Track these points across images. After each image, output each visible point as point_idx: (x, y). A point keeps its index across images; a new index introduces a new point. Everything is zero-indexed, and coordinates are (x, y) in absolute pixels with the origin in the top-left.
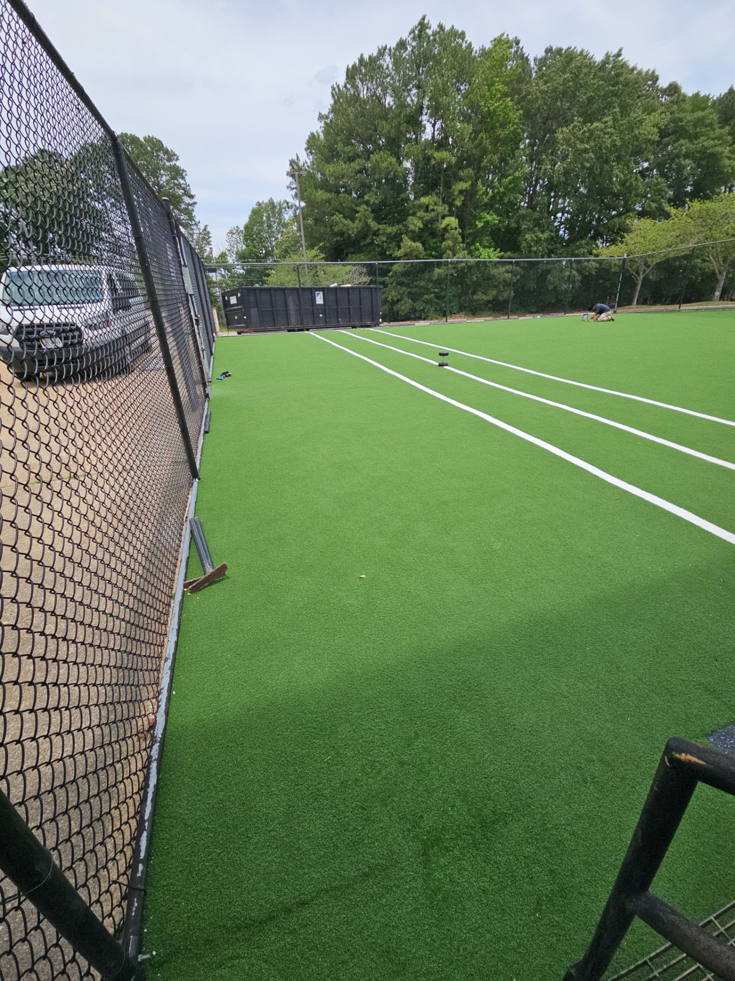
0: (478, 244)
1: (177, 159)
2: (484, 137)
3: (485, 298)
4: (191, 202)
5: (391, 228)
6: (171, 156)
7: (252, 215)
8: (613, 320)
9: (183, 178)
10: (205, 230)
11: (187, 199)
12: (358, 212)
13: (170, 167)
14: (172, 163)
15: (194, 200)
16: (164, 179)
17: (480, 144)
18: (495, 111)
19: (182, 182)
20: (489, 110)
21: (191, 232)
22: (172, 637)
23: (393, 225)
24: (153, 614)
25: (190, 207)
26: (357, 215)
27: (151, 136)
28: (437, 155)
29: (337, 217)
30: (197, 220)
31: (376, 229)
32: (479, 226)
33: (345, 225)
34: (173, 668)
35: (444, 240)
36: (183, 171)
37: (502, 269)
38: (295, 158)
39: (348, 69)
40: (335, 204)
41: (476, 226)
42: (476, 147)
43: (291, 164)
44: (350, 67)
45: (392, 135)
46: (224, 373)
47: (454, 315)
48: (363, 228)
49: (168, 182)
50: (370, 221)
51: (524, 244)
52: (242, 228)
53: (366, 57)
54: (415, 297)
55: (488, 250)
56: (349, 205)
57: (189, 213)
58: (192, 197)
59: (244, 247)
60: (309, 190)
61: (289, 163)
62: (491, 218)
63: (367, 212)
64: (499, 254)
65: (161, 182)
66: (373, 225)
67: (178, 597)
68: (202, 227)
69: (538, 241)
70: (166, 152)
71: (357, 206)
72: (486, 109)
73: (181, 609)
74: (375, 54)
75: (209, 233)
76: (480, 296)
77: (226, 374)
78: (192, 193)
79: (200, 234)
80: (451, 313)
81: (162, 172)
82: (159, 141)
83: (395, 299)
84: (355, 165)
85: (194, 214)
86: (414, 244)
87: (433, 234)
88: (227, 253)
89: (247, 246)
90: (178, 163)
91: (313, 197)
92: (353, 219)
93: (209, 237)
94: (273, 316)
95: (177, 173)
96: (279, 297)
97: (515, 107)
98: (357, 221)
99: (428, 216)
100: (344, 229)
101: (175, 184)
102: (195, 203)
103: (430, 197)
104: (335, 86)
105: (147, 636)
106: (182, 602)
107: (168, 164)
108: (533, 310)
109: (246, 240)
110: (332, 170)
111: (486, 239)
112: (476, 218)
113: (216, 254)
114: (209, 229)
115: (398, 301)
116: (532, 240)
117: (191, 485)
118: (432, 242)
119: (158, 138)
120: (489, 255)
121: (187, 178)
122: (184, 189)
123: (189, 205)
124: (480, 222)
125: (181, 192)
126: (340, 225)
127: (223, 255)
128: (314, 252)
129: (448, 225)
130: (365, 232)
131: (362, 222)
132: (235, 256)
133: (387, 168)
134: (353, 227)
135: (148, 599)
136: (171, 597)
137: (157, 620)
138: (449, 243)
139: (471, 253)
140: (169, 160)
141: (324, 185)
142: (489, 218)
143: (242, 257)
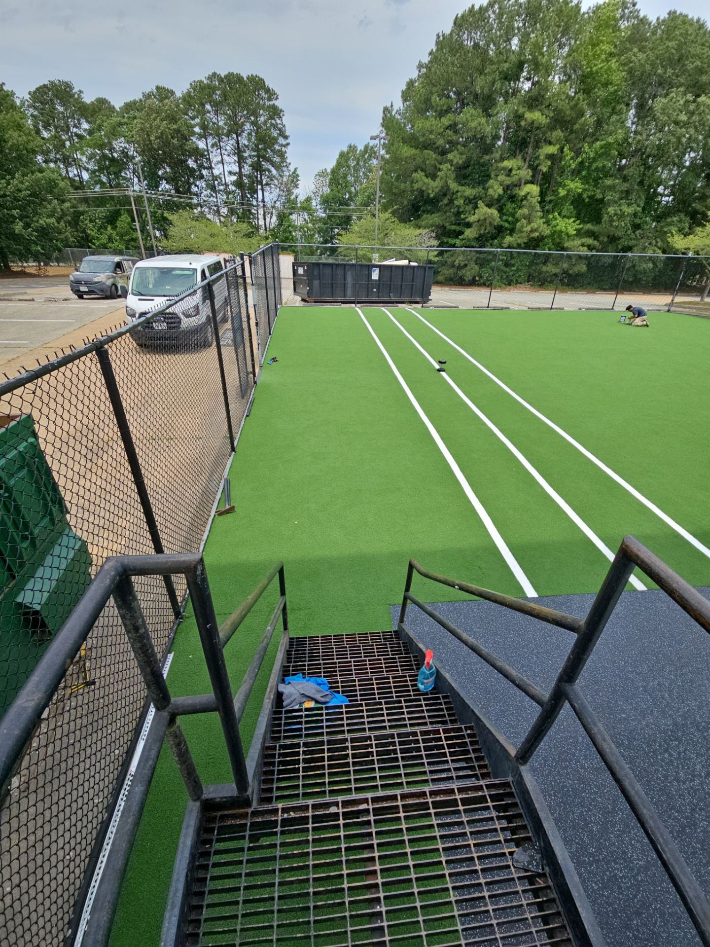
0: (556, 214)
1: (277, 98)
2: (581, 98)
3: (555, 270)
4: (284, 143)
5: (470, 191)
6: (271, 95)
7: (339, 158)
8: (647, 326)
9: (280, 118)
10: (294, 173)
11: (281, 141)
12: (440, 170)
13: (269, 107)
14: (271, 103)
15: (288, 141)
16: (262, 119)
17: (576, 105)
18: (597, 72)
19: (279, 122)
20: (591, 71)
21: (281, 174)
22: (207, 533)
23: (473, 187)
24: (200, 522)
25: (283, 149)
26: (439, 173)
27: (254, 75)
28: (529, 116)
29: (419, 175)
30: (288, 161)
31: (455, 190)
32: (561, 195)
33: (424, 183)
34: (205, 545)
35: (520, 207)
36: (281, 111)
37: (577, 242)
38: (389, 105)
39: (456, 18)
40: (419, 160)
41: (559, 193)
42: (572, 109)
43: (384, 112)
44: (459, 15)
45: (485, 92)
46: (273, 359)
47: (518, 285)
48: (442, 188)
49: (265, 123)
50: (450, 181)
51: (605, 218)
52: (329, 171)
53: (477, 7)
54: (482, 263)
55: (566, 220)
56: (433, 162)
57: (282, 155)
58: (286, 137)
59: (329, 191)
60: (396, 145)
61: (382, 110)
62: (575, 186)
63: (450, 172)
64: (578, 227)
65: (260, 122)
66: (453, 186)
67: (212, 517)
68: (292, 168)
69: (622, 216)
70: (268, 91)
71: (440, 164)
72: (589, 70)
73: (212, 522)
74: (485, 5)
75: (298, 176)
76: (550, 269)
77: (274, 360)
78: (287, 134)
79: (289, 176)
80: (517, 282)
81: (261, 112)
82: (262, 80)
83: (462, 264)
84: (446, 121)
85: (286, 155)
86: (489, 211)
87: (512, 198)
88: (313, 196)
89: (332, 190)
90: (277, 103)
91: (398, 152)
92: (434, 177)
93: (298, 180)
94: (332, 287)
95: (275, 112)
96: (340, 272)
97: (621, 68)
98: (438, 179)
99: (508, 181)
100: (424, 188)
101: (272, 125)
102: (288, 144)
103: (515, 160)
104: (440, 34)
105: (197, 530)
106: (213, 519)
107: (267, 103)
108: (605, 287)
109: (331, 184)
110: (420, 125)
111: (568, 208)
112: (560, 185)
113: (301, 198)
114: (298, 172)
115: (466, 265)
116: (615, 214)
117: (230, 455)
118: (510, 206)
119: (261, 76)
120: (568, 225)
121: (284, 118)
122: (280, 130)
123: (282, 145)
124: (563, 189)
125: (275, 134)
126: (420, 183)
127: (308, 200)
128: (387, 215)
129: (528, 193)
130: (445, 192)
131: (443, 181)
132: (319, 199)
133: (476, 128)
134: (433, 187)
135: (199, 516)
136: (209, 516)
137: (202, 525)
138: (525, 211)
139: (547, 223)
140: (270, 99)
141: (411, 140)
142: (572, 185)
143: (326, 202)
